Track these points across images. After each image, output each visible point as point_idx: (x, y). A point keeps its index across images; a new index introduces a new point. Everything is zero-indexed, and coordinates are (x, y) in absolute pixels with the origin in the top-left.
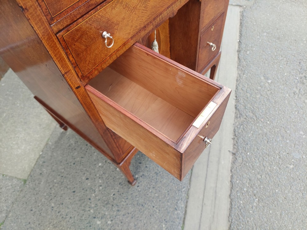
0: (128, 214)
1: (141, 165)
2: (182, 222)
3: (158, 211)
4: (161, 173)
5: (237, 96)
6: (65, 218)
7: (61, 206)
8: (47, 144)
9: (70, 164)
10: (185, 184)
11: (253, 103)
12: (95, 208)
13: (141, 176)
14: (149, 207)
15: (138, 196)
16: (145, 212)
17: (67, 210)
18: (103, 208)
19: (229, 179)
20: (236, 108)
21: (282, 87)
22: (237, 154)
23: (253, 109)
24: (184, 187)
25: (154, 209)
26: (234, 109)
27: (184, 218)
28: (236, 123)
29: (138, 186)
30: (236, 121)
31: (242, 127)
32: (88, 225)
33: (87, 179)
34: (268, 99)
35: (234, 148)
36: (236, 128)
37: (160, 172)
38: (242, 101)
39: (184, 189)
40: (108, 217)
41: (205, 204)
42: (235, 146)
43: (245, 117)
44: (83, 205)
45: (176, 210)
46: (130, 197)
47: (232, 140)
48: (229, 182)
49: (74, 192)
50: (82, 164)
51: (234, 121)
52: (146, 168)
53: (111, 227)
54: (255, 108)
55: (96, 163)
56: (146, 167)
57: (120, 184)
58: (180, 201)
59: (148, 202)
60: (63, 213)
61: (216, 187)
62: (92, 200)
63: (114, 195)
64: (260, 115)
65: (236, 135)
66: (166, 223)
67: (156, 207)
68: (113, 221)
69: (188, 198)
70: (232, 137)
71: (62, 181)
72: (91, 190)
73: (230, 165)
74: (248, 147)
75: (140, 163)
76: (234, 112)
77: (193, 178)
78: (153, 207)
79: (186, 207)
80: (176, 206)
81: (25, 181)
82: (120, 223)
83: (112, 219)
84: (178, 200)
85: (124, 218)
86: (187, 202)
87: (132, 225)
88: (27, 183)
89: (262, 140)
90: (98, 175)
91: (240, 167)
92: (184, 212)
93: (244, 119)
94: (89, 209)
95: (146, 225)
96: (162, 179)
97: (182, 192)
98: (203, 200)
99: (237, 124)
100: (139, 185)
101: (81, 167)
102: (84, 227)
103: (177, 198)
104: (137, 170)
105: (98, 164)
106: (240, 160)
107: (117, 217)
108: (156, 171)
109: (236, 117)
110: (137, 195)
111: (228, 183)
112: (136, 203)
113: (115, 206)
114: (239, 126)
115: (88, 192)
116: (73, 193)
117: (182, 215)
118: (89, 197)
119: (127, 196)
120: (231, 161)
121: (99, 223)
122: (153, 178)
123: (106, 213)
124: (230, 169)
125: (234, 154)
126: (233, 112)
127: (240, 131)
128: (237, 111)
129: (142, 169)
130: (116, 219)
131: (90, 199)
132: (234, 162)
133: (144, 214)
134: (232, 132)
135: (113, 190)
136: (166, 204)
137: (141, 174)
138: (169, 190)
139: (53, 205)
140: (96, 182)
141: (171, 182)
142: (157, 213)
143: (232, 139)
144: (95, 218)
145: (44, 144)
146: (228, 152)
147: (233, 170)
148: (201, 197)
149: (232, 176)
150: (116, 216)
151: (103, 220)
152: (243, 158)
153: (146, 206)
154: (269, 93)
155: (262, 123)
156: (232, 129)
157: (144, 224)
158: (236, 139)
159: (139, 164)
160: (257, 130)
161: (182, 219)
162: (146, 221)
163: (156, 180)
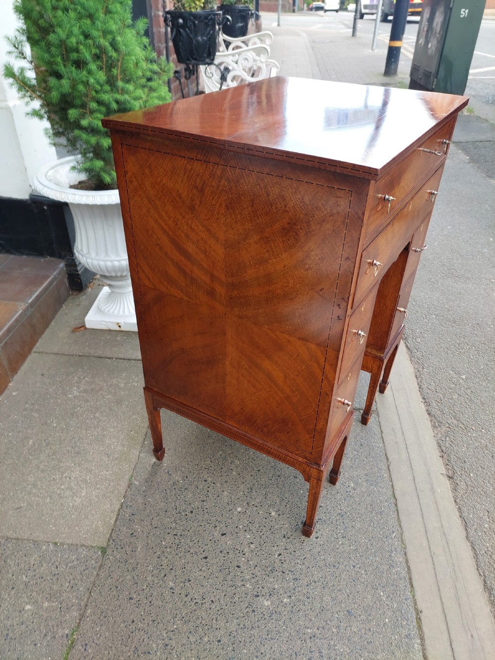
0: (315, 582)
2: (409, 586)
3: (363, 572)
5: (425, 397)
6: (202, 604)
7: (187, 584)
8: (130, 485)
9: (183, 514)
10: (393, 527)
11: (452, 407)
12: (253, 581)
14: (347, 568)
15: (322, 553)
16: (343, 576)
17: (202, 590)
18: (267, 578)
19: (457, 513)
20: (429, 414)
21: (484, 384)
22: (455, 478)
23: (454, 413)
24: (393, 532)
25: (357, 569)
26: (428, 416)
27: (410, 579)
28: (437, 434)
29: (317, 538)
30: (436, 432)
31: (447, 439)
32: (250, 610)
33: (223, 535)
34: (471, 400)
35: (447, 470)
36: (440, 442)
38: (435, 404)
39: (394, 535)
40: (281, 592)
41: (434, 553)
42: (448, 466)
43: (447, 425)
44: (229, 578)
45: (393, 566)
46: (309, 556)
47: (441, 459)
48: (459, 517)
49: (206, 558)
50: (206, 511)
51: (433, 431)
53: (292, 607)
54: (456, 412)
55: (231, 507)
57: (284, 537)
58: (394, 552)
59: (342, 560)
60: (196, 596)
61: (442, 526)
62: (243, 567)
63: (280, 555)
64: (468, 422)
65: (444, 451)
66: (383, 589)
67: (358, 566)
68: (293, 598)
69: (405, 548)
70: (439, 454)
71: (177, 541)
72: (237, 552)
73: (451, 494)
74: (467, 466)
76: (429, 419)
77: (402, 517)
78: (354, 567)
79: (407, 562)
80: (390, 562)
81: (104, 551)
82: (306, 599)
83: (289, 594)
84: (391, 552)
85: (309, 590)
86: (405, 554)
87: (327, 599)
88: (109, 551)
89: (484, 455)
90: (241, 527)
91: (467, 495)
92: (406, 570)
93: (447, 429)
94: (242, 583)
95: (351, 596)
96: (354, 523)
97: (392, 539)
98: (430, 548)
99: (440, 435)
100: (318, 535)
101: (206, 516)
102: (242, 615)
103: (387, 549)
105: (236, 509)
106: (462, 485)
107: (297, 590)
108: (339, 511)
109: (434, 427)
110: (319, 552)
111: (457, 520)
112: (322, 563)
113: (287, 572)
114: (443, 439)
115: (231, 556)
116: (204, 560)
117: (404, 573)
118: (236, 564)
119: (304, 555)
120: (449, 488)
121: (266, 603)
122: (338, 523)
123: (276, 586)
124: (453, 500)
125: (450, 478)
126: (427, 419)
127: (447, 445)
128: (433, 418)
130: (297, 594)
131: (238, 567)
132: (455, 489)
133: (342, 579)
134: (436, 447)
135: (276, 548)
136: (374, 561)
138: (370, 538)
139: (171, 584)
140: (242, 538)
141: (369, 525)
142: (364, 576)
143: (440, 457)
144: (257, 596)
145: (124, 484)
146: (442, 476)
147: (458, 501)
148: (425, 543)
149: (459, 508)
150: (294, 589)
151: (274, 598)
152: (466, 481)
153: (340, 566)
154: (469, 391)
155: (475, 432)
156: (435, 443)
157: (348, 596)
158: (445, 456)
160: (471, 442)
161: (407, 580)
162: (349, 590)
163: (344, 526)
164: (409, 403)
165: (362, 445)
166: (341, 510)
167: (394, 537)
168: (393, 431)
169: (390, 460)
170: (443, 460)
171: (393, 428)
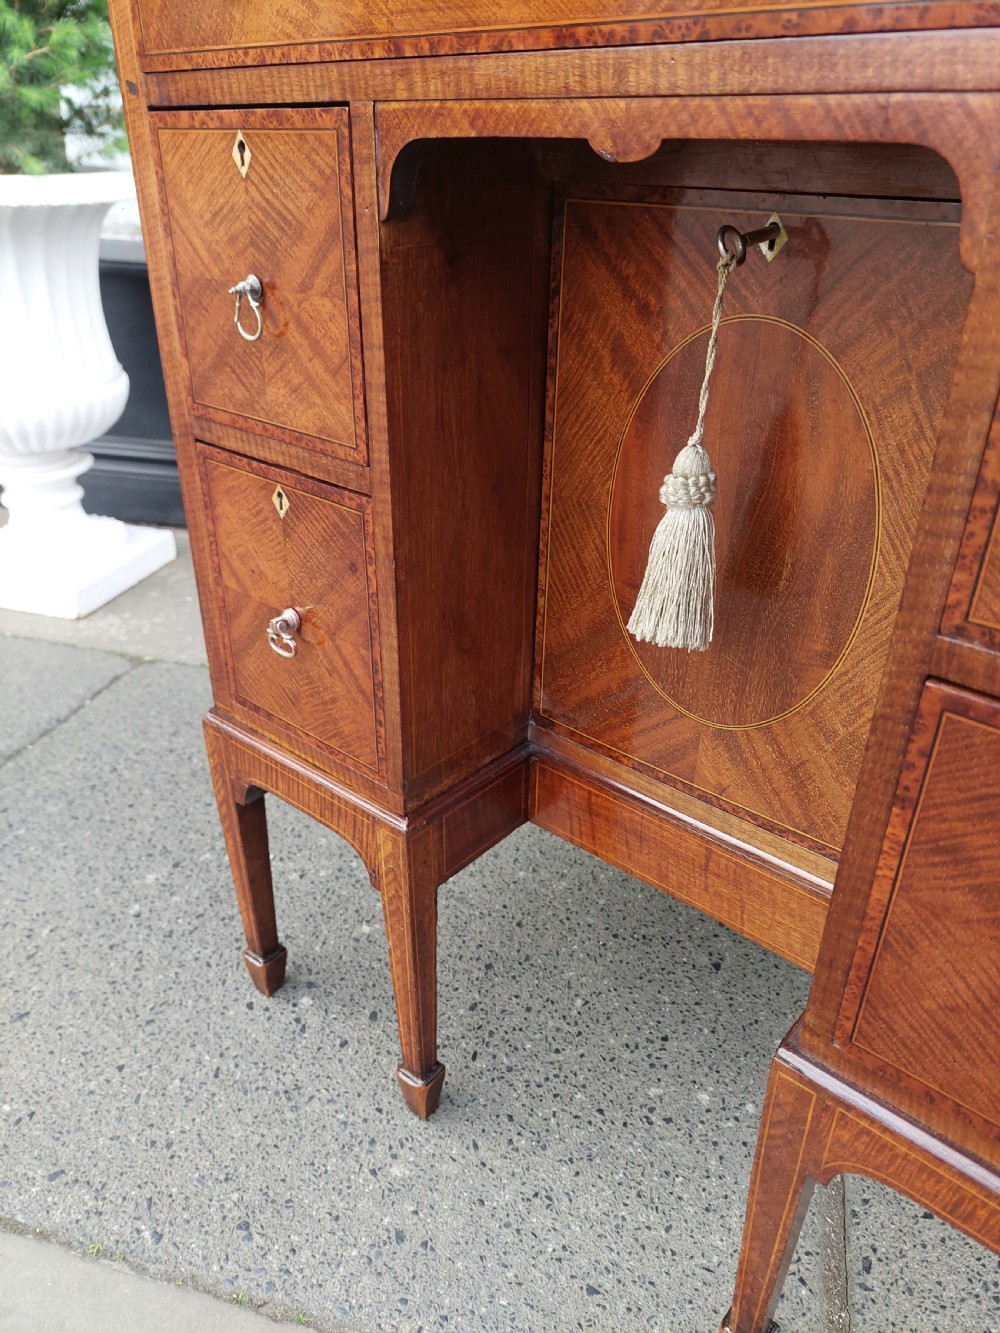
0: (137, 970)
1: (365, 1020)
3: (92, 1085)
4: (289, 1116)
13: (298, 1020)
14: (127, 1051)
15: (202, 1004)
16: (112, 1034)
24: (159, 1237)
25: (110, 1073)
29: (250, 1006)
32: (157, 851)
37: (295, 1108)
39: (147, 1234)
40: (159, 905)
45: (52, 1177)
46: (211, 975)
52: (338, 1042)
56: (344, 1044)
58: (91, 1204)
59: (156, 1045)
66: (13, 1119)
67: (116, 1080)
68: (131, 921)
69: (84, 1253)
75: (373, 1016)
78: (121, 1068)
79: (43, 1236)
80: (71, 1175)
82: (111, 943)
83: (145, 915)
84: (99, 1193)
85: (126, 954)
86: (68, 1245)
87: (84, 982)
95: (53, 1034)
96: (250, 1120)
97: (138, 1218)
100: (258, 1012)
103: (113, 1185)
104: (339, 1001)
107: (144, 931)
108: (308, 1091)
110: (207, 1000)
112: (175, 997)
121: (151, 878)
122: (269, 1073)
123: (175, 899)
129: (337, 1026)
130: (135, 930)
133: (107, 1029)
136: (104, 1129)
137: (314, 1021)
138: (174, 1148)
142: (80, 1084)
144: (176, 865)
150: (148, 927)
151: (153, 891)
153: (141, 1035)
157: (60, 1028)
159: (367, 1012)
162: (71, 1034)
163: (254, 1087)
166: (311, 1098)
167: (138, 1231)
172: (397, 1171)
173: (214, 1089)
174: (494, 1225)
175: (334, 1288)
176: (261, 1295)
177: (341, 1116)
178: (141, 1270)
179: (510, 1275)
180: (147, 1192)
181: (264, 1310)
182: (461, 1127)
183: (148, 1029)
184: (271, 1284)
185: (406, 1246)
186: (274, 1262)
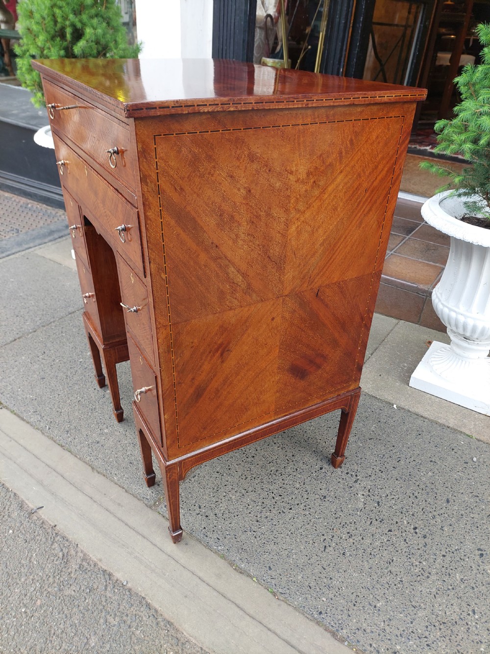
2: (18, 412)
3: (51, 397)
4: (90, 414)
5: (127, 593)
13: (104, 395)
14: (62, 392)
15: (84, 386)
16: (61, 387)
24: (49, 429)
27: (19, 416)
28: (76, 551)
29: (96, 389)
30: (80, 554)
31: (61, 555)
35: (40, 519)
36: (67, 544)
37: (92, 413)
39: (47, 428)
45: (34, 412)
47: (53, 524)
48: (4, 483)
51: (82, 551)
59: (69, 392)
61: (15, 462)
65: (55, 535)
67: (57, 397)
69: (34, 428)
70: (57, 528)
73: (22, 497)
74: (21, 539)
76: (100, 564)
77: (50, 443)
78: (59, 395)
79: (28, 423)
80: (38, 413)
82: (71, 367)
83: (83, 362)
84: (42, 417)
86: (32, 425)
91: (7, 508)
92: (25, 418)
93: (69, 569)
96: (81, 412)
97: (47, 424)
98: (16, 441)
99: (73, 552)
100: (96, 391)
103: (45, 417)
106: (16, 514)
109: (85, 558)
111: (5, 479)
114: (65, 549)
117: (25, 416)
120: (27, 502)
124: (18, 493)
125: (32, 512)
126: (100, 560)
134: (66, 534)
136: (49, 406)
138: (62, 413)
143: (55, 526)
146: (41, 505)
148: (22, 442)
149: (7, 490)
153: (67, 389)
156: (70, 537)
158: (50, 531)
161: (20, 414)
162: (52, 385)
163: (85, 406)
164: (136, 557)
165: (131, 463)
168: (119, 504)
169: (96, 474)
170: (50, 525)
171: (122, 506)
172: (105, 431)
173: (76, 404)
174: (119, 446)
175: (78, 448)
176: (64, 444)
177: (101, 417)
178: (43, 434)
179: (116, 456)
180: (51, 420)
181: (64, 447)
182: (126, 426)
183: (69, 388)
184: (67, 443)
185: (98, 445)
186: (70, 439)
